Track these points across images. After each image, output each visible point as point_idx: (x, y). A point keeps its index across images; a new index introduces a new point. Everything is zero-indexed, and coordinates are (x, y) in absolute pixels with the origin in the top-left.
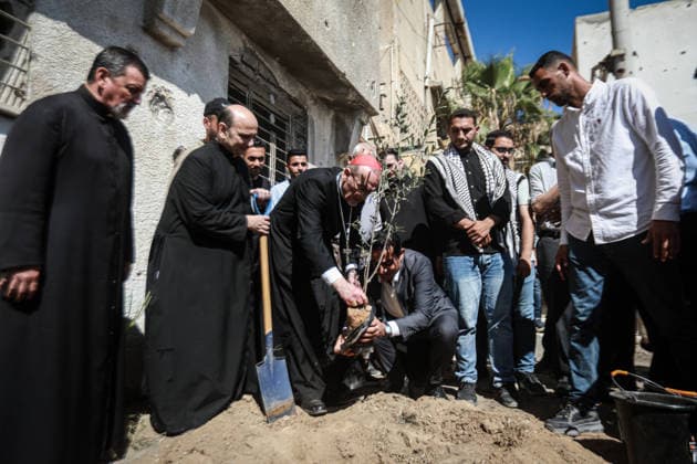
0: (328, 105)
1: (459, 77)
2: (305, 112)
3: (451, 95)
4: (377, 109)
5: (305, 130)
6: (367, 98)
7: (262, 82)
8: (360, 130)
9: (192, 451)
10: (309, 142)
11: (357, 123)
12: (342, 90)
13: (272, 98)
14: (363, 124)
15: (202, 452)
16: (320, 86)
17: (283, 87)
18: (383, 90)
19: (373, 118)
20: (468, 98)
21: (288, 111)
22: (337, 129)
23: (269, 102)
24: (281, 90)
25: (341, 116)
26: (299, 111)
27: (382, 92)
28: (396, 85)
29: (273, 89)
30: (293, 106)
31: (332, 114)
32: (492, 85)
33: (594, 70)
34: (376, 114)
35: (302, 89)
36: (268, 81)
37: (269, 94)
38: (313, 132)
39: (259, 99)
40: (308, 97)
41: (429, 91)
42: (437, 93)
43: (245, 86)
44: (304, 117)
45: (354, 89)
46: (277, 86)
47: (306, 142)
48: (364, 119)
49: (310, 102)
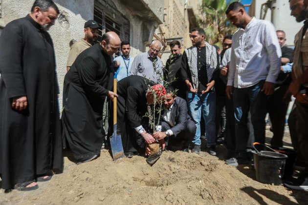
0: (140, 18)
1: (201, 4)
2: (129, 22)
3: (196, 12)
4: (162, 21)
5: (129, 30)
6: (158, 16)
7: (109, 8)
8: (154, 31)
9: (84, 172)
10: (131, 36)
11: (153, 28)
12: (146, 12)
13: (114, 15)
14: (155, 28)
15: (88, 172)
16: (136, 10)
17: (119, 10)
18: (165, 11)
19: (161, 25)
20: (205, 15)
21: (121, 21)
22: (143, 32)
23: (113, 18)
24: (118, 11)
25: (146, 24)
26: (126, 21)
27: (165, 13)
28: (171, 8)
29: (114, 11)
30: (124, 19)
31: (141, 23)
32: (216, 8)
33: (263, 5)
34: (162, 23)
35: (128, 11)
36: (112, 7)
37: (113, 13)
38: (132, 32)
39: (107, 16)
40: (130, 15)
41: (186, 11)
42: (190, 12)
43: (102, 10)
44: (128, 25)
45: (152, 12)
46: (116, 9)
47: (129, 36)
48: (156, 26)
49: (131, 17)
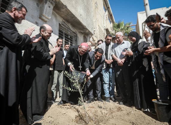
0: (82, 33)
1: (112, 27)
2: (77, 35)
3: (110, 30)
4: (93, 34)
5: (77, 39)
6: (91, 32)
7: (67, 28)
8: (90, 39)
10: (78, 42)
11: (89, 37)
12: (85, 30)
13: (69, 32)
14: (90, 37)
16: (80, 29)
18: (94, 30)
19: (93, 36)
20: (114, 31)
21: (73, 35)
22: (84, 39)
23: (68, 33)
24: (71, 30)
25: (85, 36)
26: (75, 35)
28: (98, 29)
29: (69, 30)
30: (74, 34)
31: (83, 35)
32: (119, 28)
35: (76, 30)
36: (68, 28)
37: (68, 31)
38: (79, 40)
39: (66, 32)
40: (77, 32)
41: (105, 30)
42: (107, 30)
43: (63, 30)
44: (76, 36)
45: (88, 29)
46: (70, 29)
47: (77, 42)
48: (90, 36)
49: (78, 33)
